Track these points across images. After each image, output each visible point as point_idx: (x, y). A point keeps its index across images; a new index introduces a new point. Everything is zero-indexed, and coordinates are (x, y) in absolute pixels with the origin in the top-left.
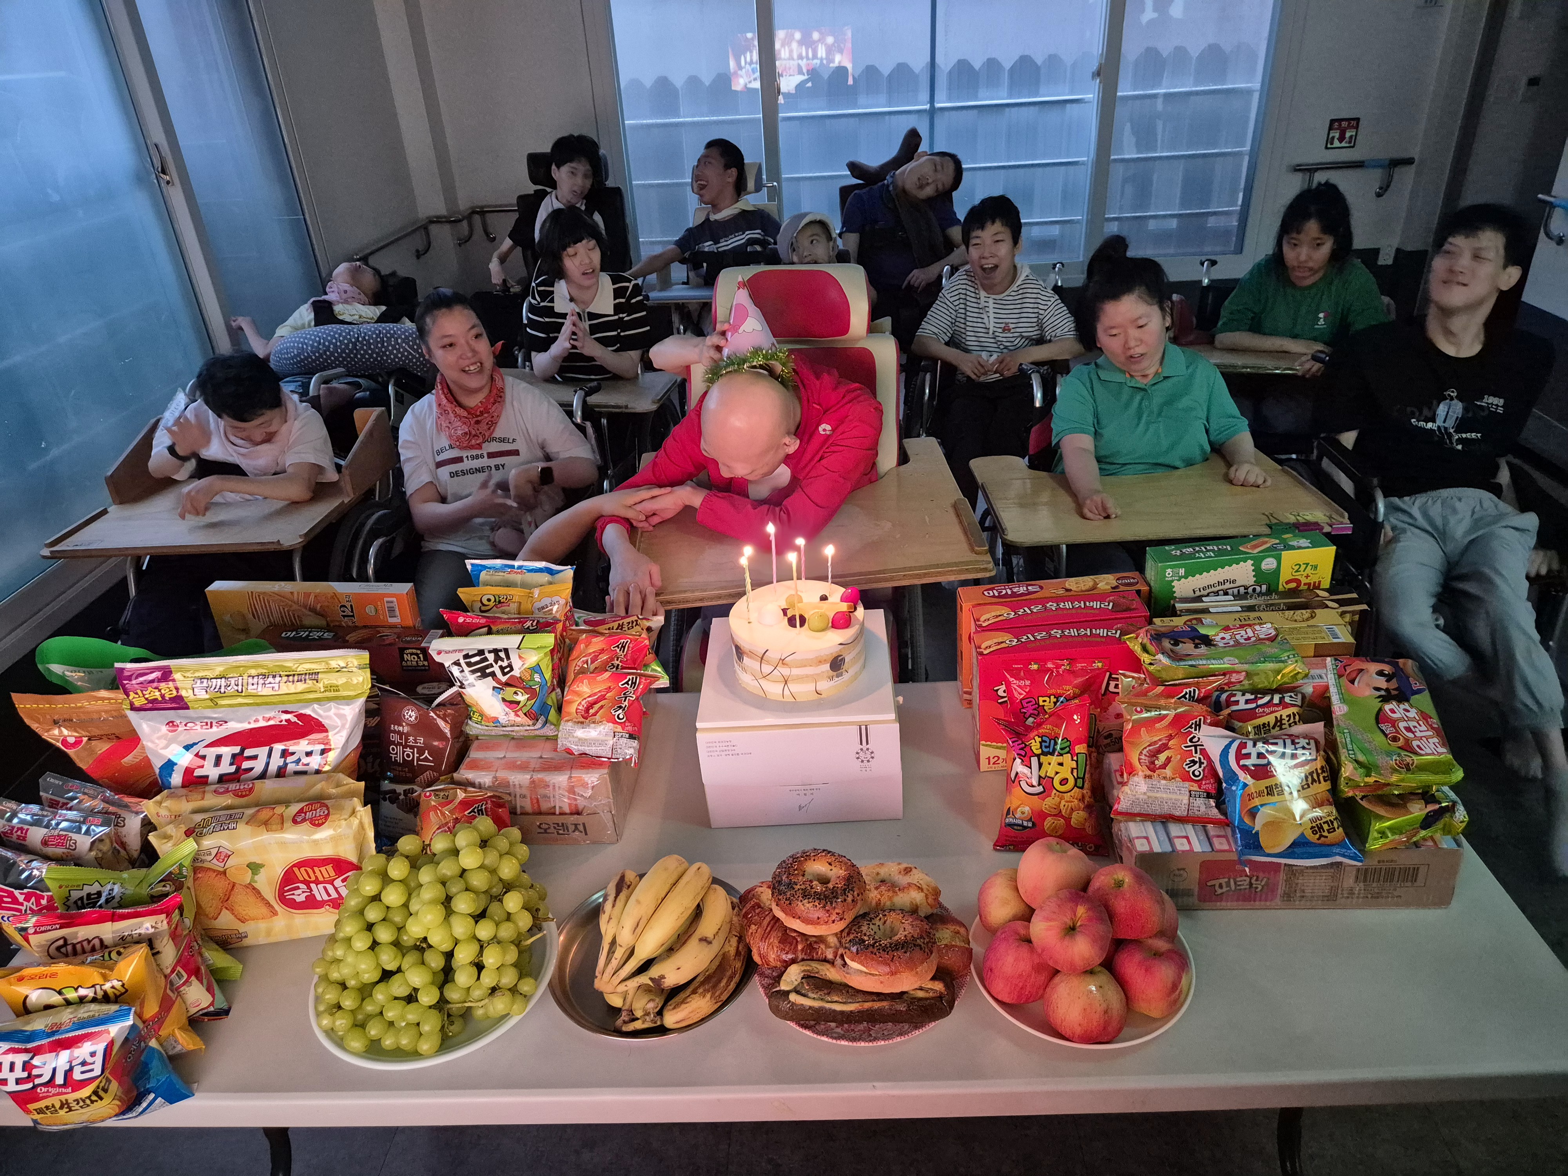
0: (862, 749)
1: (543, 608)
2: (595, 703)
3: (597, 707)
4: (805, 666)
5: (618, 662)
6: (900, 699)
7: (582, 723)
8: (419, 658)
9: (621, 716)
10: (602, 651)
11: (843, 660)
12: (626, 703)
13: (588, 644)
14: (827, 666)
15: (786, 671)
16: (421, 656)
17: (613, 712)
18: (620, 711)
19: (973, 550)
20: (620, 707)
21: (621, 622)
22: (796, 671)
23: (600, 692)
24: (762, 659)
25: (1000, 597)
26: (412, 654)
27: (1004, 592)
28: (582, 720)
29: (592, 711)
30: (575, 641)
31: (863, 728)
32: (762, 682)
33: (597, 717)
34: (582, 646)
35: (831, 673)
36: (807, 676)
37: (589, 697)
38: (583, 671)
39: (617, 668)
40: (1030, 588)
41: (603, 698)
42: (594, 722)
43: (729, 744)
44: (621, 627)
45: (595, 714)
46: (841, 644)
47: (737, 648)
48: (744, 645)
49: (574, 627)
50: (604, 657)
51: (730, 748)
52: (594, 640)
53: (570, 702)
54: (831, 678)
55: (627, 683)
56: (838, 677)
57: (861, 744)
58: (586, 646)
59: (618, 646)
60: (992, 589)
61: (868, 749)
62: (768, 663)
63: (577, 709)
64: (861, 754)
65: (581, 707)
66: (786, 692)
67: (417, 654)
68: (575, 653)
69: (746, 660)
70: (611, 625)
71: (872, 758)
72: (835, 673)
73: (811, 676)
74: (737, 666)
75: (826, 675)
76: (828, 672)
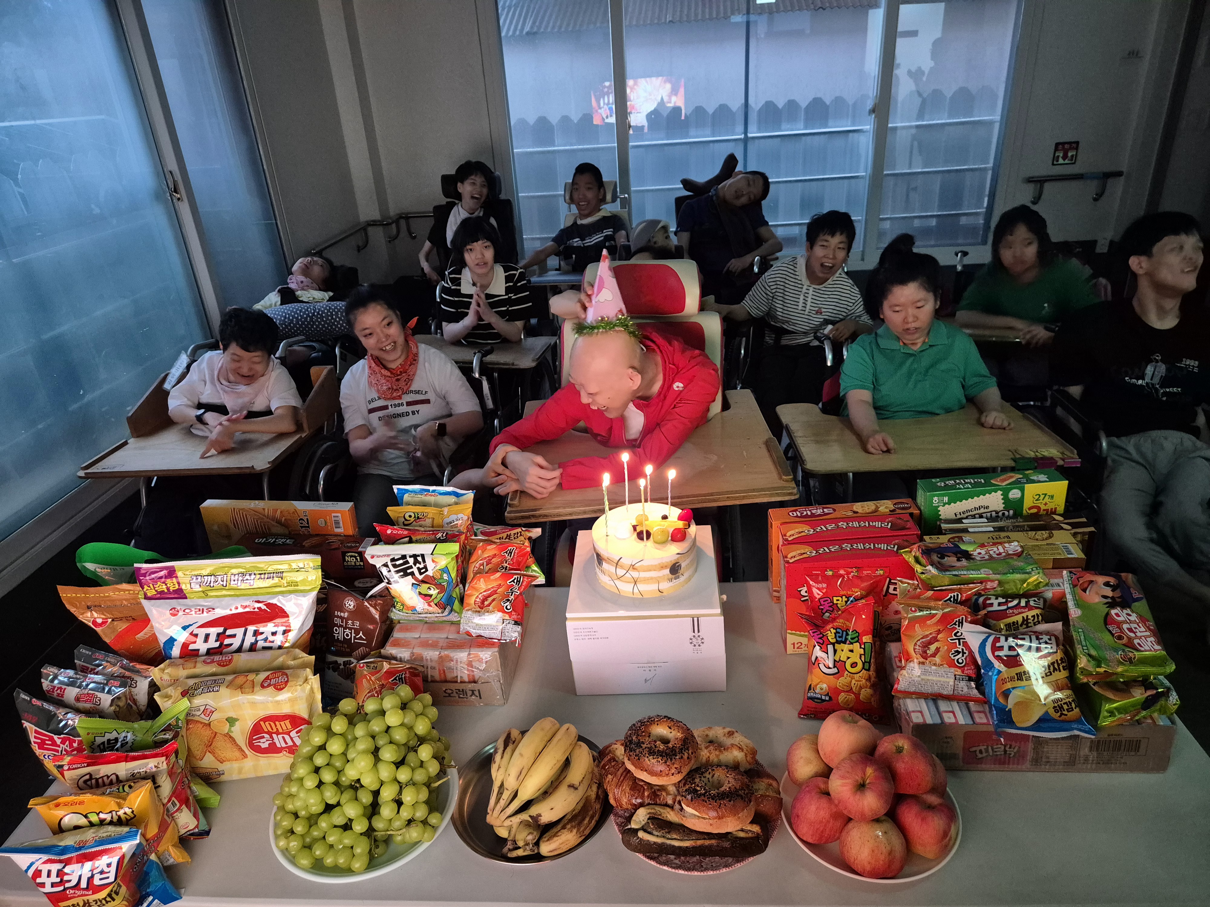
0: (694, 636)
1: (451, 522)
2: (489, 596)
3: (490, 599)
4: (650, 570)
5: (506, 565)
6: (724, 597)
7: (479, 612)
8: (357, 559)
9: (508, 607)
10: (495, 556)
11: (680, 566)
12: (512, 597)
13: (484, 550)
14: (667, 571)
15: (635, 574)
16: (358, 558)
17: (502, 604)
18: (508, 603)
19: (781, 478)
20: (508, 600)
21: (509, 533)
22: (643, 575)
23: (492, 588)
24: (617, 564)
25: (801, 517)
26: (351, 556)
27: (805, 513)
28: (479, 609)
29: (486, 603)
30: (475, 548)
31: (696, 619)
32: (617, 582)
33: (491, 608)
34: (480, 552)
35: (670, 576)
36: (652, 578)
37: (484, 591)
38: (479, 572)
39: (506, 569)
40: (825, 510)
41: (495, 592)
42: (488, 612)
43: (591, 630)
44: (508, 537)
45: (489, 605)
46: (678, 554)
47: (598, 555)
48: (604, 553)
49: (473, 537)
50: (495, 560)
51: (592, 633)
52: (489, 547)
53: (470, 596)
54: (671, 580)
55: (513, 581)
56: (675, 579)
57: (694, 632)
58: (483, 552)
59: (506, 552)
60: (796, 511)
61: (699, 636)
62: (622, 567)
63: (475, 601)
64: (694, 640)
65: (478, 600)
66: (636, 590)
67: (355, 557)
68: (474, 558)
69: (605, 565)
70: (501, 536)
71: (703, 643)
72: (673, 576)
73: (655, 578)
74: (597, 570)
75: (666, 577)
76: (668, 575)
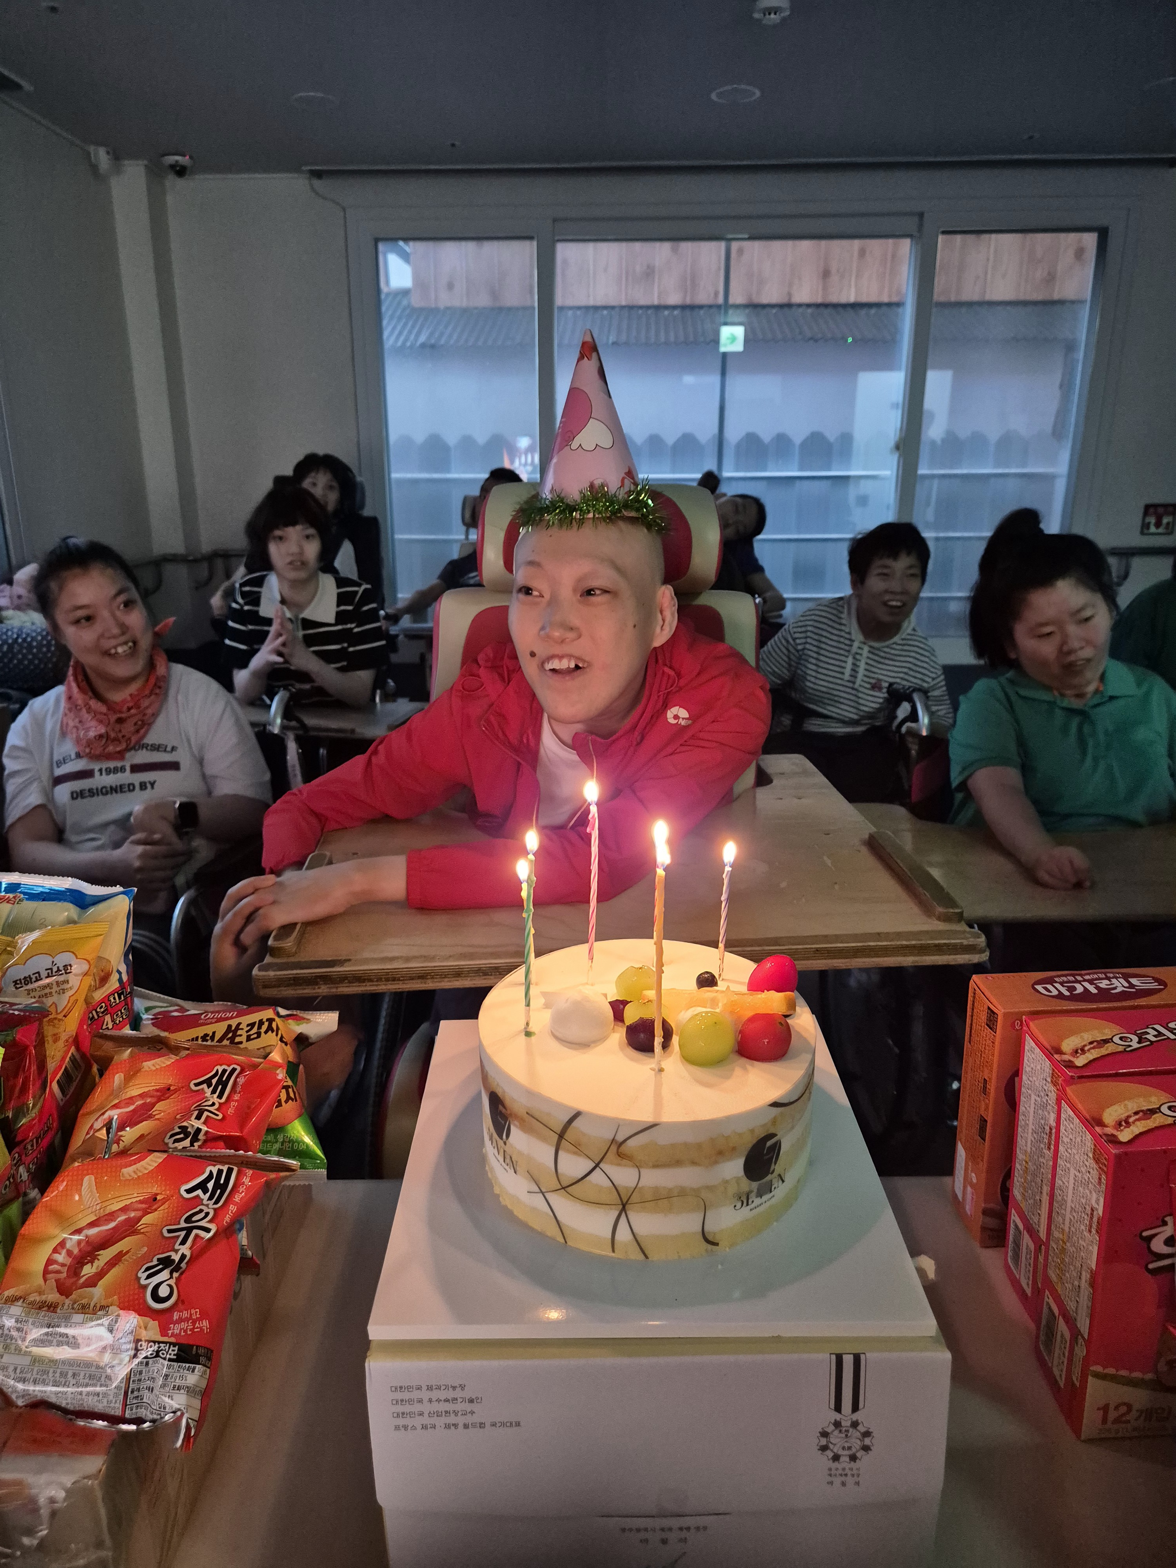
0: (837, 1424)
1: (28, 980)
2: (105, 1243)
3: (106, 1255)
4: (678, 1163)
5: (198, 1124)
6: (928, 1264)
7: (52, 1307)
9: (163, 1292)
10: (164, 1093)
11: (777, 1146)
12: (185, 1250)
13: (132, 1074)
14: (734, 1168)
15: (625, 1176)
17: (143, 1275)
18: (165, 1275)
19: (931, 914)
20: (166, 1262)
21: (234, 1023)
22: (652, 1178)
23: (124, 1210)
24: (561, 1136)
25: (1074, 998)
27: (1079, 989)
28: (53, 1296)
29: (88, 1270)
30: (105, 1065)
31: (848, 1361)
32: (559, 1201)
33: (97, 1293)
34: (118, 1078)
35: (746, 1185)
36: (683, 1192)
37: (92, 1224)
38: (88, 1152)
39: (195, 1139)
40: (1134, 981)
41: (129, 1228)
42: (84, 1309)
43: (458, 1394)
44: (232, 1033)
45: (92, 1282)
46: (775, 1104)
47: (496, 1100)
48: (515, 1100)
50: (163, 1109)
51: (459, 1407)
52: (149, 1065)
53: (38, 1241)
54: (744, 1199)
55: (202, 1186)
56: (760, 1195)
57: (838, 1408)
58: (128, 1079)
59: (208, 1082)
60: (1051, 981)
61: (855, 1425)
62: (578, 1149)
63: (50, 1262)
64: (836, 1438)
65: (61, 1258)
66: (623, 1234)
68: (98, 1096)
69: (518, 1138)
70: (208, 1029)
71: (866, 1449)
72: (755, 1185)
73: (696, 1192)
74: (490, 1150)
75: (732, 1189)
76: (738, 1180)
